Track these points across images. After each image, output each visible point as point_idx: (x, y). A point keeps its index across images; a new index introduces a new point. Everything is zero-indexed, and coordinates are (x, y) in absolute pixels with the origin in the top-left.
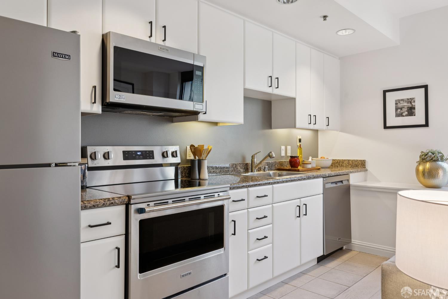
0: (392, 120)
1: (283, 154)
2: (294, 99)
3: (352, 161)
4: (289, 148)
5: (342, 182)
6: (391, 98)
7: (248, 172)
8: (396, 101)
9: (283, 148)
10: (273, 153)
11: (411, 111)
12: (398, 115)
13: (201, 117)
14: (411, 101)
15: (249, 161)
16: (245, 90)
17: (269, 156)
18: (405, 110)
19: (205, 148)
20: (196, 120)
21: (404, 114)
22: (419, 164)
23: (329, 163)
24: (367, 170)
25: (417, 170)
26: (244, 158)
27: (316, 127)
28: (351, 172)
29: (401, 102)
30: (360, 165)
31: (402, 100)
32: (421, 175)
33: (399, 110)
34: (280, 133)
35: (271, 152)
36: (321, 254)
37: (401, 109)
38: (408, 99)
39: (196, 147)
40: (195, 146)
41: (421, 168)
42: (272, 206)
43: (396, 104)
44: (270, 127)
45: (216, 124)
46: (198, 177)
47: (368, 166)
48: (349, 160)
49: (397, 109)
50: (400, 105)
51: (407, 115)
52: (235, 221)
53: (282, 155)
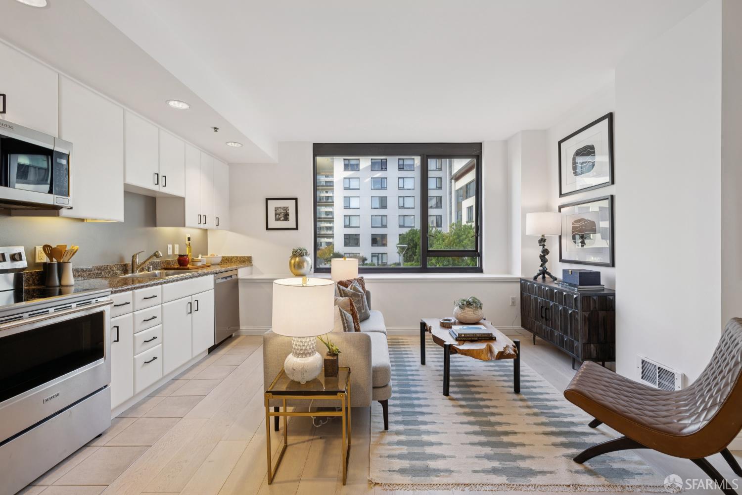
0: (273, 224)
1: (170, 252)
2: (184, 199)
3: (240, 257)
4: (177, 246)
5: (231, 276)
6: (272, 205)
7: (128, 273)
8: (275, 208)
9: (170, 246)
10: (160, 252)
11: (286, 217)
12: (277, 219)
13: (63, 212)
14: (286, 209)
15: (128, 261)
16: (126, 185)
17: (156, 255)
18: (282, 216)
19: (68, 248)
20: (58, 215)
21: (281, 219)
22: (292, 259)
23: (219, 260)
24: (252, 265)
25: (290, 263)
26: (122, 259)
27: (206, 227)
28: (239, 268)
29: (280, 209)
30: (247, 261)
31: (280, 208)
32: (293, 267)
33: (278, 216)
34: (167, 231)
35: (157, 252)
36: (212, 344)
37: (279, 215)
38: (284, 207)
39: (53, 247)
40: (51, 247)
41: (293, 262)
42: (162, 306)
43: (276, 210)
44: (155, 225)
45: (82, 220)
46: (57, 283)
47: (254, 261)
48: (237, 257)
49: (276, 215)
50: (278, 212)
51: (283, 220)
52: (118, 327)
53: (169, 254)
